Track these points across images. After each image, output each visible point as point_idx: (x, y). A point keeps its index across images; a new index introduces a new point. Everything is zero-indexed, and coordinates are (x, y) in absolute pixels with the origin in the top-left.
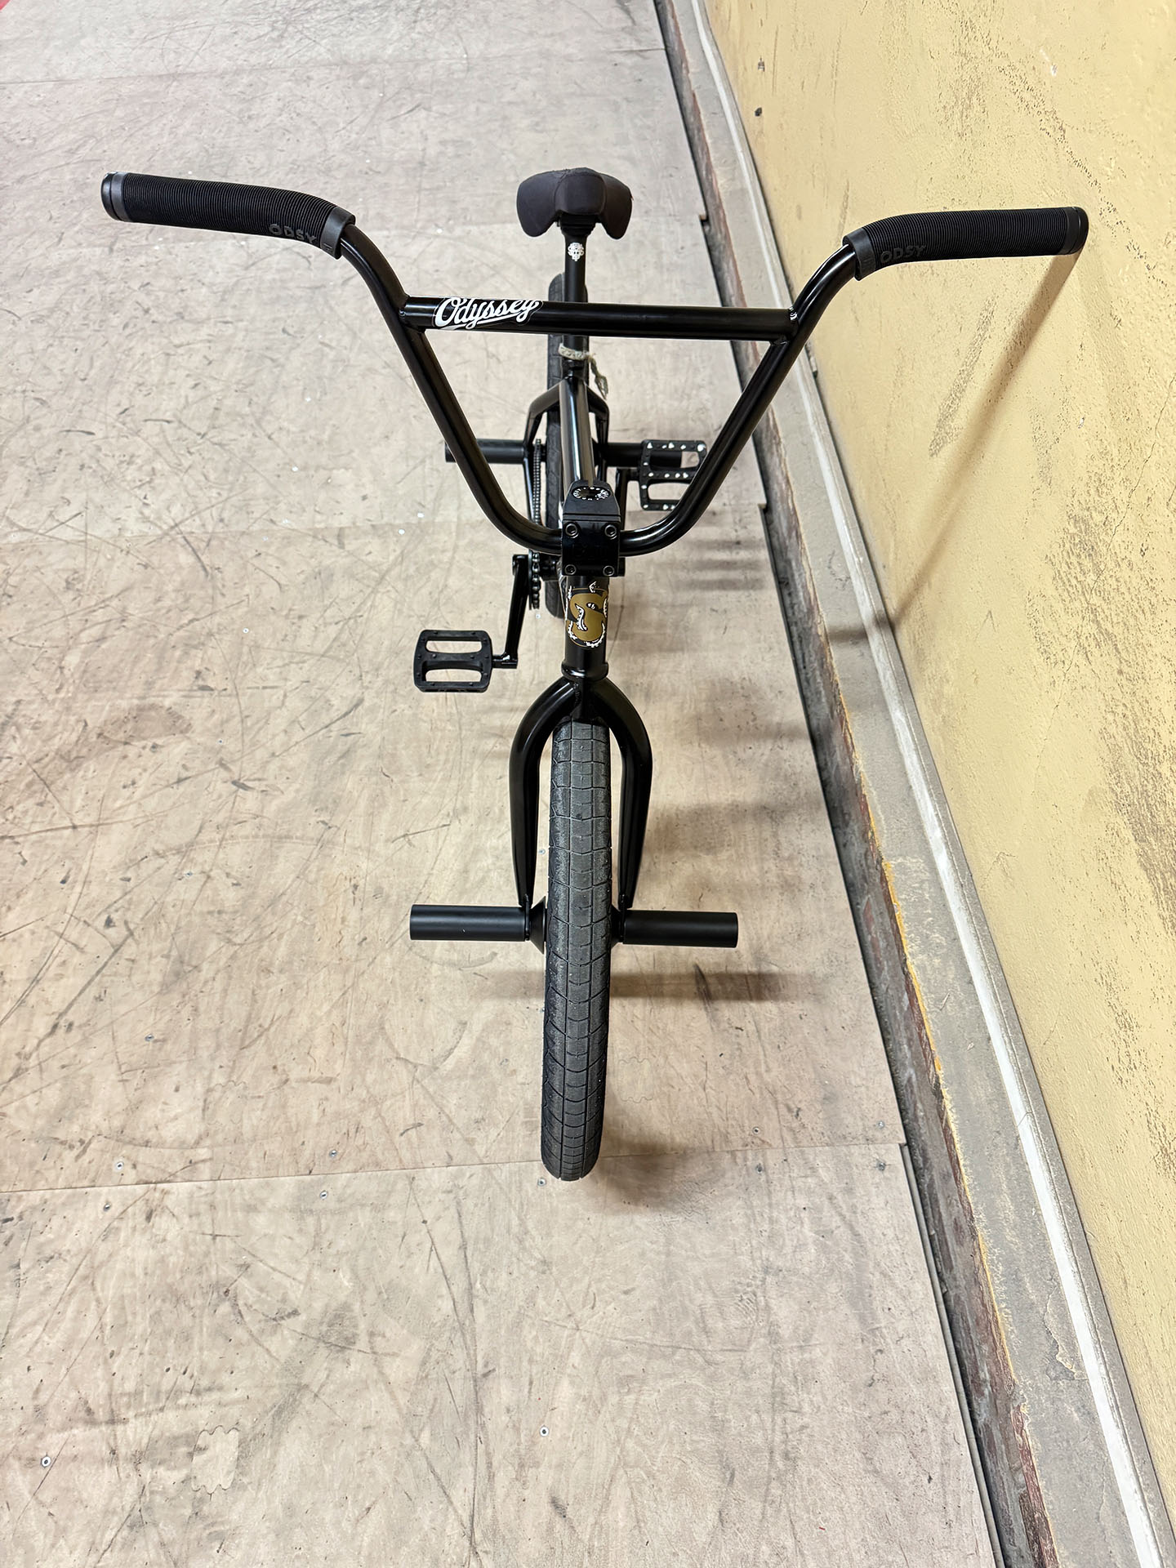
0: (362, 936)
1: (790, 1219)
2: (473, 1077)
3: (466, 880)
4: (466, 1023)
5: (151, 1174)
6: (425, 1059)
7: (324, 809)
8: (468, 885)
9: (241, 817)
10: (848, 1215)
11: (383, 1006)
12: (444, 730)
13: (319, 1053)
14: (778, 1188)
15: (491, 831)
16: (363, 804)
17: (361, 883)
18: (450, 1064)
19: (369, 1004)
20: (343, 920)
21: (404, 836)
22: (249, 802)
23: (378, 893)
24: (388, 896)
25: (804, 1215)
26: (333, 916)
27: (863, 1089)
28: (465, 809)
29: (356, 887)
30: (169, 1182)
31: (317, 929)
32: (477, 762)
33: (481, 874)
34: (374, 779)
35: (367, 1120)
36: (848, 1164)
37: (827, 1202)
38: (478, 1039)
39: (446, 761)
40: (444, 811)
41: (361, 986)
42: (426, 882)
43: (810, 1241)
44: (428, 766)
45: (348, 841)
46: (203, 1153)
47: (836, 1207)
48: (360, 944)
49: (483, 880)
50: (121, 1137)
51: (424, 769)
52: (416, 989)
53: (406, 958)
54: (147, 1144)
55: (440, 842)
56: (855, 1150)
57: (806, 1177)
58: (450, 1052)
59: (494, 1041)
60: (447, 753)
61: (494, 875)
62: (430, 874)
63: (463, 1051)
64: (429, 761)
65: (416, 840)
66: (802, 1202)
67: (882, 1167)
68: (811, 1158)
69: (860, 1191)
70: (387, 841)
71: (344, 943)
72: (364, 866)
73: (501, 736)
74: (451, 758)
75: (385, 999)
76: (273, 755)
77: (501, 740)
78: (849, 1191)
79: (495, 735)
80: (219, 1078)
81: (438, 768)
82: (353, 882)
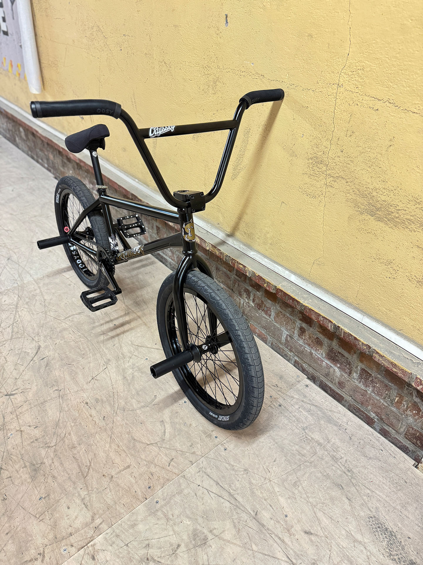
0: (102, 417)
1: (298, 413)
2: (178, 434)
3: (127, 380)
4: (163, 421)
5: (82, 544)
6: (158, 439)
7: (53, 386)
8: (129, 381)
9: (19, 405)
10: (310, 402)
11: (129, 433)
12: (80, 341)
13: (117, 460)
14: (288, 407)
15: (124, 362)
16: (68, 377)
17: (88, 401)
18: (167, 435)
19: (123, 436)
20: (91, 416)
21: (92, 379)
22: (19, 399)
23: (97, 400)
24: (102, 400)
25: (300, 409)
26: (86, 417)
27: (287, 370)
28: (109, 360)
29: (87, 403)
30: (92, 540)
31: (83, 424)
32: (102, 345)
33: (131, 376)
34: (65, 368)
35: (153, 469)
36: (299, 390)
37: (303, 403)
38: (171, 423)
39: (90, 350)
40: (101, 364)
41: (115, 431)
42: (113, 388)
43: (307, 415)
44: (84, 354)
45: (72, 391)
46: (98, 521)
47: (305, 402)
48: (104, 419)
49: (133, 377)
50: (57, 540)
51: (83, 356)
52: (136, 421)
53: (125, 414)
54: (71, 534)
55: (108, 374)
56: (298, 386)
57: (293, 400)
58: (165, 432)
59: (176, 420)
60: (88, 347)
61: (136, 374)
62: (112, 385)
63: (169, 429)
64: (83, 353)
65: (98, 378)
66: (297, 407)
67: (307, 386)
68: (290, 395)
69: (308, 395)
70: (87, 383)
71: (97, 422)
72: (85, 396)
73: (104, 334)
74: (90, 348)
75: (128, 430)
76: (16, 379)
77: (105, 335)
78: (305, 397)
79: (101, 334)
80: (83, 493)
81: (88, 353)
82: (84, 402)
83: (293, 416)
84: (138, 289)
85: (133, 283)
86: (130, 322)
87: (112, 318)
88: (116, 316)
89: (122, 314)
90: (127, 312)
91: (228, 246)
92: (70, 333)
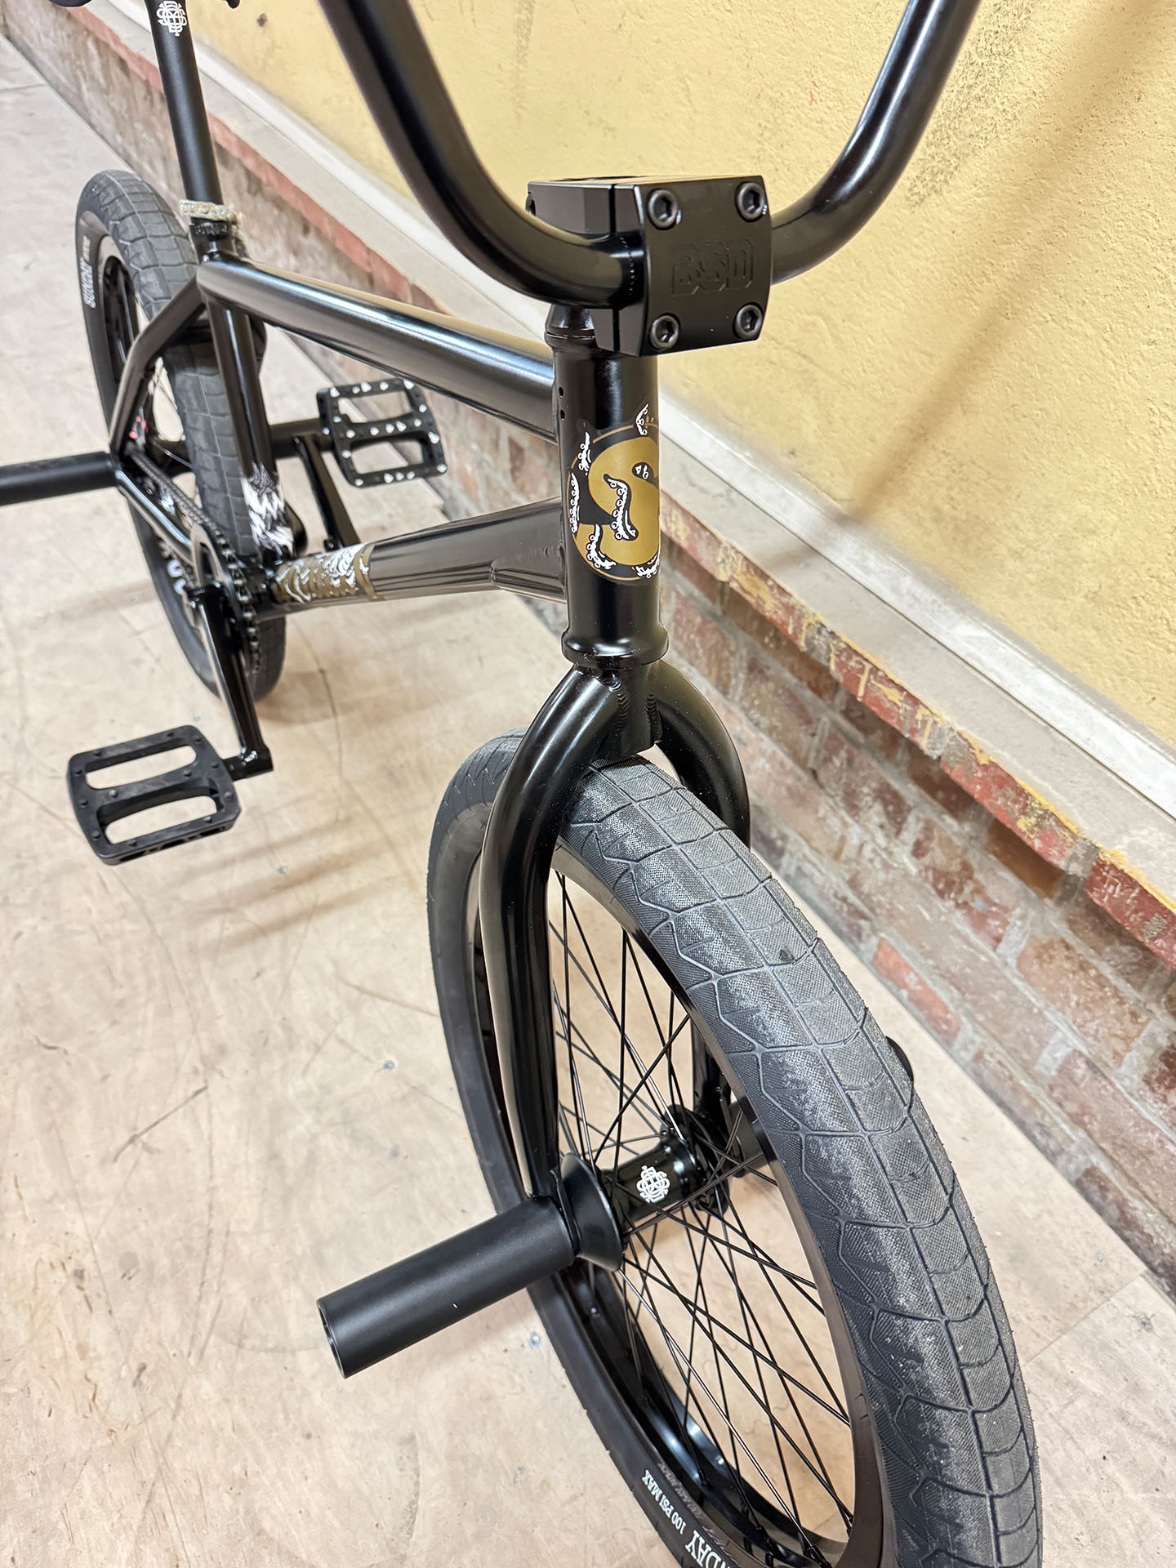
0: (135, 1365)
1: (1097, 1489)
2: (479, 1537)
3: (282, 1170)
4: (412, 1438)
8: (290, 1179)
10: (1160, 1431)
11: (240, 1486)
12: (121, 934)
14: (1049, 1446)
15: (284, 1067)
16: (26, 1115)
17: (87, 1262)
19: (210, 1498)
20: (83, 1350)
21: (132, 1140)
23: (128, 1266)
24: (151, 1266)
25: (1110, 1468)
26: (58, 1352)
27: (1046, 1218)
28: (222, 1050)
29: (79, 1274)
31: (36, 1395)
32: (205, 965)
33: (303, 1151)
34: (30, 1063)
36: (1105, 1346)
37: (1124, 1429)
38: (451, 1458)
39: (150, 983)
40: (186, 1068)
41: (177, 1465)
42: (211, 1207)
43: (1147, 1509)
44: (121, 1004)
45: (28, 1194)
47: (1138, 1428)
48: (137, 1382)
49: (311, 1159)
51: (116, 1010)
52: (287, 1418)
53: (240, 1367)
55: (204, 1123)
56: (1098, 1317)
57: (1071, 1402)
58: (412, 1510)
59: (479, 1446)
60: (146, 970)
61: (327, 1141)
62: (212, 1190)
63: (434, 1496)
64: (119, 994)
65: (157, 1139)
66: (1094, 1449)
67: (1145, 1324)
68: (1056, 1365)
69: (1148, 1382)
70: (103, 1162)
71: (103, 1395)
72: (79, 1229)
73: (227, 910)
74: (156, 974)
75: (237, 1469)
77: (229, 916)
78: (1136, 1389)
79: (216, 912)
81: (142, 1000)
82: (70, 1268)
83: (1073, 1506)
84: (408, 709)
85: (391, 680)
86: (347, 866)
87: (276, 836)
88: (294, 830)
89: (324, 819)
90: (342, 814)
91: (828, 577)
92: (88, 891)
